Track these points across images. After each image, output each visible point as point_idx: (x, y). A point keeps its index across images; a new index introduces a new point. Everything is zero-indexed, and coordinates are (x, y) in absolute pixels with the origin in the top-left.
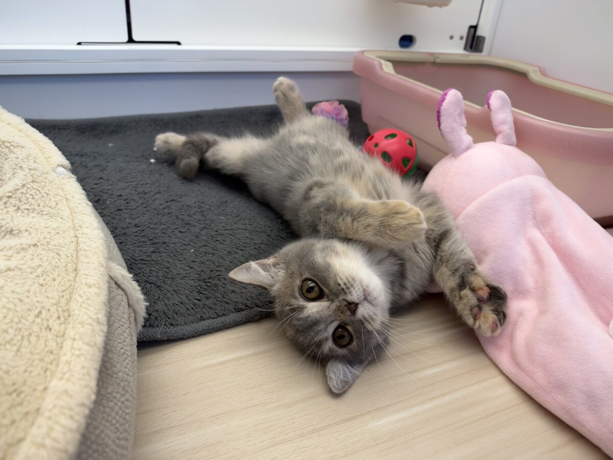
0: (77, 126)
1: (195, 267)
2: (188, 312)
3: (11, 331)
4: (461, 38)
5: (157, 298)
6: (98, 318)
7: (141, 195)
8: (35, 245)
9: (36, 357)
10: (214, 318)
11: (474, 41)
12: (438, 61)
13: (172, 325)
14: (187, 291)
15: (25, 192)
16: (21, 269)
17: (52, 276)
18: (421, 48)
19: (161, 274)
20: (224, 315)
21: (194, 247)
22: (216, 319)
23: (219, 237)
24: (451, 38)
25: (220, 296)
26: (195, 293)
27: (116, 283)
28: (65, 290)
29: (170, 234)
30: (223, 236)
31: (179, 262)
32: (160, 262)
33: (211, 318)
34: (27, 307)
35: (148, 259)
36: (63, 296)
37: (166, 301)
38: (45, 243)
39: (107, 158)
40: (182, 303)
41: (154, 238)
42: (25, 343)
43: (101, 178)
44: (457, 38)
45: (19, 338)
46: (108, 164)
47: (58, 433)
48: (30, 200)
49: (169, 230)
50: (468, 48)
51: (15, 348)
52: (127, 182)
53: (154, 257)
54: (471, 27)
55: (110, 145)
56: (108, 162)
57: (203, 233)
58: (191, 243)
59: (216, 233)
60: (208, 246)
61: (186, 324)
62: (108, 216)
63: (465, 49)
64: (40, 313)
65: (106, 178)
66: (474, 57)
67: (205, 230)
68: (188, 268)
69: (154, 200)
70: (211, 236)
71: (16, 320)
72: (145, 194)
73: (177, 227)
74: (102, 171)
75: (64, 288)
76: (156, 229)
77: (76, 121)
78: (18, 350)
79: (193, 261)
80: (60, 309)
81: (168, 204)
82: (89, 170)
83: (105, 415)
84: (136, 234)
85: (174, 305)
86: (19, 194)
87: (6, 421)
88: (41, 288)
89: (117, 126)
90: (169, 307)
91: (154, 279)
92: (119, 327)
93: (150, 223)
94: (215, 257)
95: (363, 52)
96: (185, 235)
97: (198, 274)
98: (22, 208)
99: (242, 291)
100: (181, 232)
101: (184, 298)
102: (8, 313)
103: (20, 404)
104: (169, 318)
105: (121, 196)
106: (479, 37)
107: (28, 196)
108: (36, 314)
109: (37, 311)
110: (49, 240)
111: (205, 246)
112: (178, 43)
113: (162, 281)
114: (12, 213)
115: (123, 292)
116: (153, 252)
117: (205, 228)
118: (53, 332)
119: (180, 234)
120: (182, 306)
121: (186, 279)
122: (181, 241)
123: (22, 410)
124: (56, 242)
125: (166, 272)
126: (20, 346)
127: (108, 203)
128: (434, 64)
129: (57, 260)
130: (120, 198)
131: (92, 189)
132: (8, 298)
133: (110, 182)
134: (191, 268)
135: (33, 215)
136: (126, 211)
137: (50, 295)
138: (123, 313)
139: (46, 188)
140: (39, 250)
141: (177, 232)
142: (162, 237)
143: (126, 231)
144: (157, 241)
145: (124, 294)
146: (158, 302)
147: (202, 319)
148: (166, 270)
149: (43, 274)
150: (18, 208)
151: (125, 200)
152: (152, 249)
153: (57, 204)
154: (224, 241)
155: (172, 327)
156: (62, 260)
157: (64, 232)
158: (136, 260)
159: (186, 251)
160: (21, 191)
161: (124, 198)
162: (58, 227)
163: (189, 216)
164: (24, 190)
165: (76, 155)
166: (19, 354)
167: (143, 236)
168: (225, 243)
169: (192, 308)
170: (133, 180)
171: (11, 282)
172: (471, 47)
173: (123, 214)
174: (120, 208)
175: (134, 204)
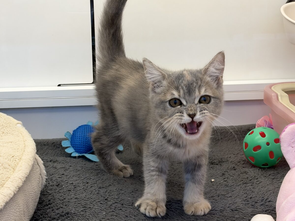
21: (106, 211)
31: (96, 218)
32: (85, 216)
46: (70, 167)
49: (95, 202)
53: (82, 213)
57: (113, 205)
60: (114, 212)
62: (62, 193)
65: (66, 174)
69: (91, 187)
70: (118, 207)
72: (87, 183)
73: (99, 201)
74: (65, 171)
82: (57, 170)
84: (75, 202)
93: (85, 198)
94: (117, 217)
96: (103, 205)
117: (116, 202)
119: (100, 205)
122: (99, 208)
127: (64, 187)
130: (72, 185)
131: (56, 179)
142: (90, 205)
143: (70, 200)
144: (86, 206)
159: (101, 213)
173: (71, 193)
174: (70, 190)
175: (78, 188)
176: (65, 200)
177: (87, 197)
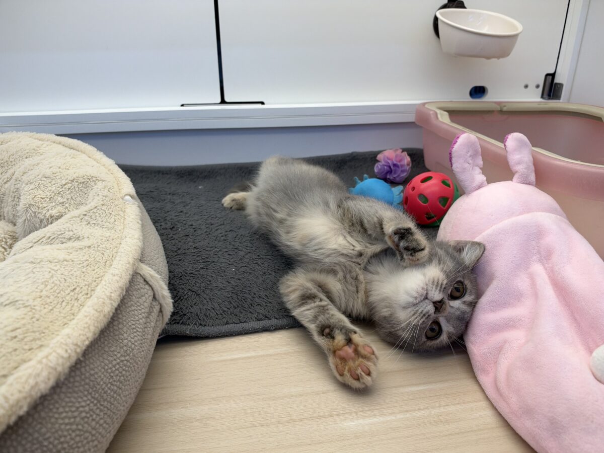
0: (178, 172)
1: (232, 282)
2: (217, 316)
3: (52, 297)
4: (538, 86)
5: (194, 303)
6: (111, 296)
7: (207, 226)
8: (89, 247)
9: (62, 315)
10: (237, 323)
11: (551, 88)
12: (505, 109)
13: (201, 324)
14: (220, 300)
15: (95, 212)
16: (73, 261)
17: (93, 268)
18: (492, 98)
19: (203, 285)
20: (245, 322)
21: (236, 267)
22: (238, 325)
23: (259, 260)
24: (526, 86)
25: (246, 306)
26: (227, 302)
27: (145, 280)
28: (98, 278)
29: (220, 256)
30: (262, 260)
31: (221, 277)
32: (205, 276)
33: (235, 323)
34: (68, 284)
35: (196, 273)
36: (95, 281)
37: (201, 306)
38: (96, 246)
39: (192, 197)
40: (214, 309)
41: (206, 258)
42: (59, 306)
43: (181, 212)
44: (532, 86)
45: (55, 302)
46: (192, 201)
47: (53, 357)
48: (97, 217)
49: (221, 253)
50: (545, 96)
51: (51, 308)
52: (201, 216)
53: (202, 272)
54: (547, 75)
55: (200, 187)
56: (192, 200)
57: (247, 257)
58: (235, 264)
59: (258, 257)
60: (248, 267)
61: (213, 325)
62: (177, 239)
63: (542, 97)
64: (75, 289)
65: (185, 212)
66: (553, 104)
67: (249, 255)
68: (227, 283)
69: (216, 230)
70: (253, 259)
71: (57, 291)
72: (212, 225)
73: (227, 250)
74: (184, 206)
75: (99, 276)
76: (210, 251)
77: (177, 167)
78: (52, 310)
79: (231, 278)
80: (90, 288)
81: (226, 233)
82: (175, 205)
83: (103, 364)
84: (193, 254)
85: (206, 310)
86: (91, 214)
87: (27, 347)
88: (82, 273)
89: (209, 172)
90: (202, 311)
91: (196, 288)
92: (136, 310)
93: (207, 246)
94: (251, 276)
95: (424, 104)
96: (232, 257)
97: (232, 288)
98: (91, 222)
99: (267, 304)
100: (229, 254)
101: (216, 305)
102: (54, 287)
103: (39, 339)
104: (200, 319)
105: (192, 225)
106: (556, 84)
107: (97, 214)
108: (72, 289)
109: (74, 287)
110: (99, 244)
111: (246, 266)
112: (262, 103)
113: (202, 290)
114: (83, 226)
115: (151, 288)
116: (202, 268)
117: (249, 252)
118: (79, 302)
119: (228, 256)
120: (213, 311)
121: (223, 291)
122: (227, 261)
123: (39, 343)
124: (104, 246)
125: (208, 284)
126: (55, 307)
127: (180, 230)
128: (501, 112)
129: (101, 258)
130: (191, 227)
131: (171, 219)
132: (58, 277)
133: (187, 215)
134: (229, 283)
135: (96, 227)
136: (191, 237)
137: (86, 279)
138: (145, 302)
139: (111, 210)
140: (91, 250)
141: (226, 255)
142: (213, 257)
143: (187, 251)
144: (208, 260)
145: (151, 290)
146: (194, 306)
147: (227, 323)
148: (208, 282)
149: (87, 266)
150: (89, 223)
151: (194, 228)
152: (202, 266)
153: (115, 221)
154: (263, 264)
155: (201, 326)
156: (104, 258)
157: (113, 239)
158: (186, 273)
159: (228, 269)
160: (93, 211)
161: (194, 227)
162: (110, 236)
163: (240, 243)
164: (95, 211)
165: (170, 194)
166: (52, 312)
167: (198, 256)
168: (263, 265)
169: (221, 314)
170: (206, 214)
171: (64, 268)
172: (549, 95)
173: (189, 239)
174: (188, 234)
175: (199, 232)
176: (179, 252)
177: (210, 246)
